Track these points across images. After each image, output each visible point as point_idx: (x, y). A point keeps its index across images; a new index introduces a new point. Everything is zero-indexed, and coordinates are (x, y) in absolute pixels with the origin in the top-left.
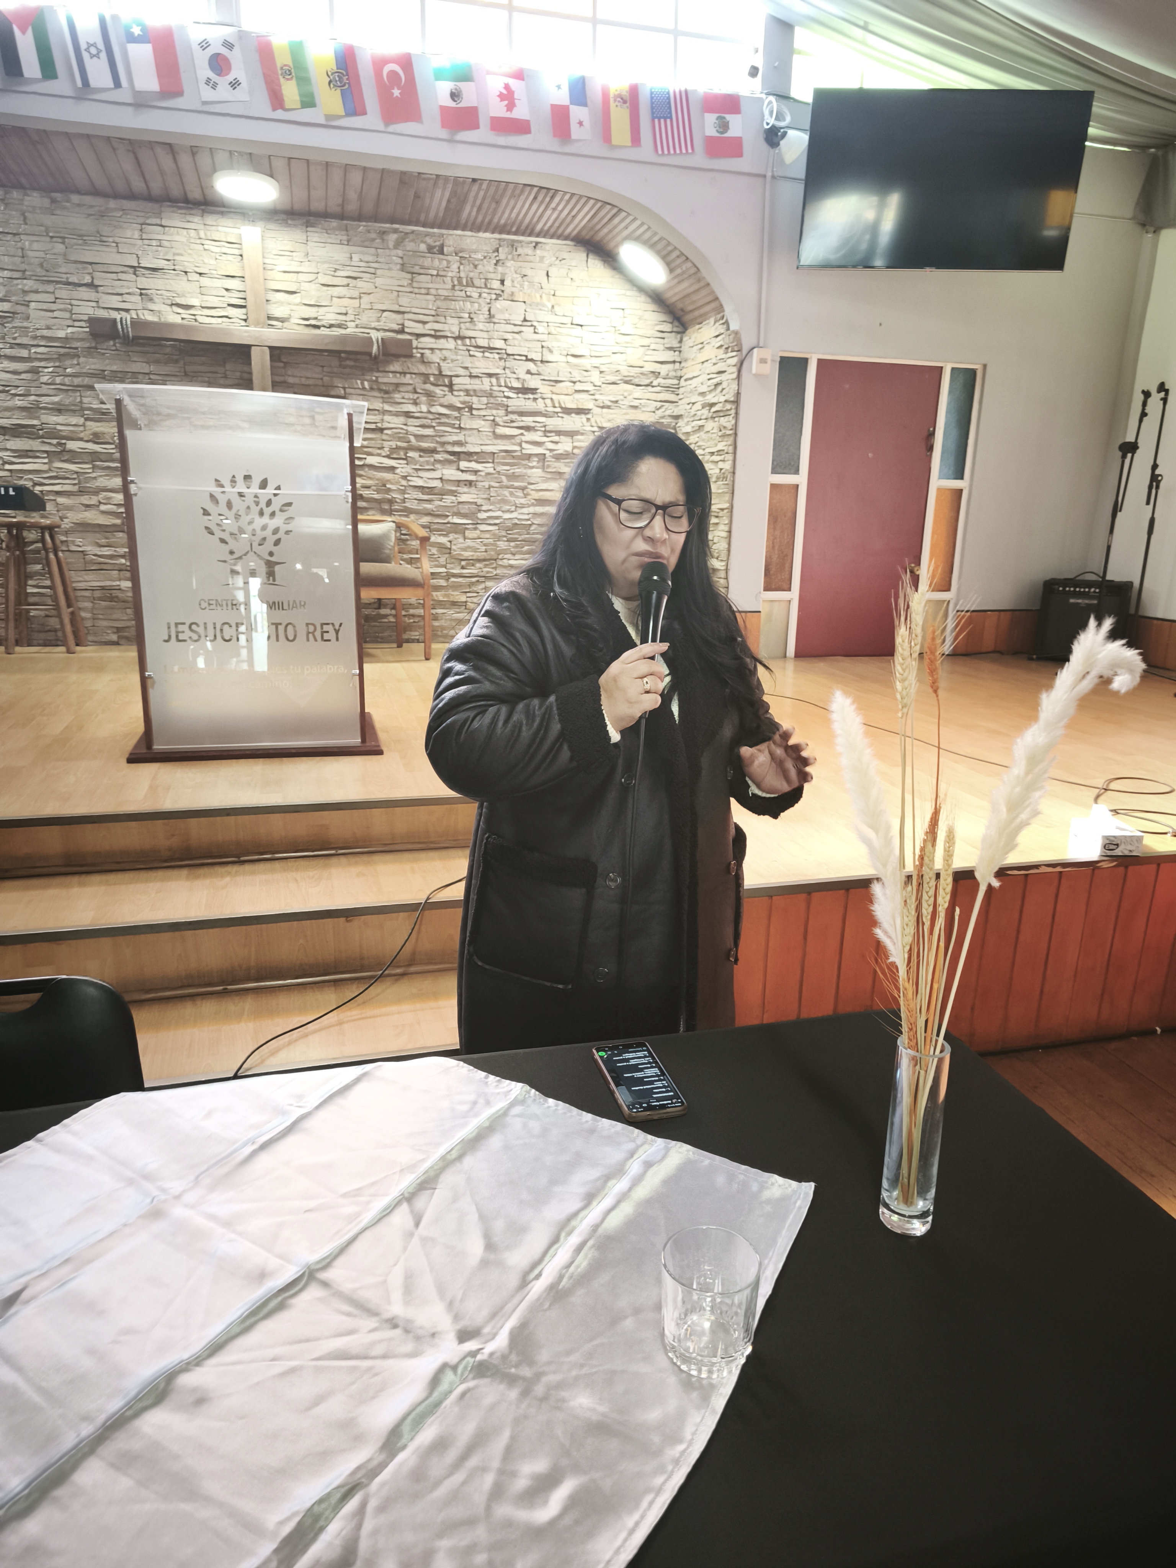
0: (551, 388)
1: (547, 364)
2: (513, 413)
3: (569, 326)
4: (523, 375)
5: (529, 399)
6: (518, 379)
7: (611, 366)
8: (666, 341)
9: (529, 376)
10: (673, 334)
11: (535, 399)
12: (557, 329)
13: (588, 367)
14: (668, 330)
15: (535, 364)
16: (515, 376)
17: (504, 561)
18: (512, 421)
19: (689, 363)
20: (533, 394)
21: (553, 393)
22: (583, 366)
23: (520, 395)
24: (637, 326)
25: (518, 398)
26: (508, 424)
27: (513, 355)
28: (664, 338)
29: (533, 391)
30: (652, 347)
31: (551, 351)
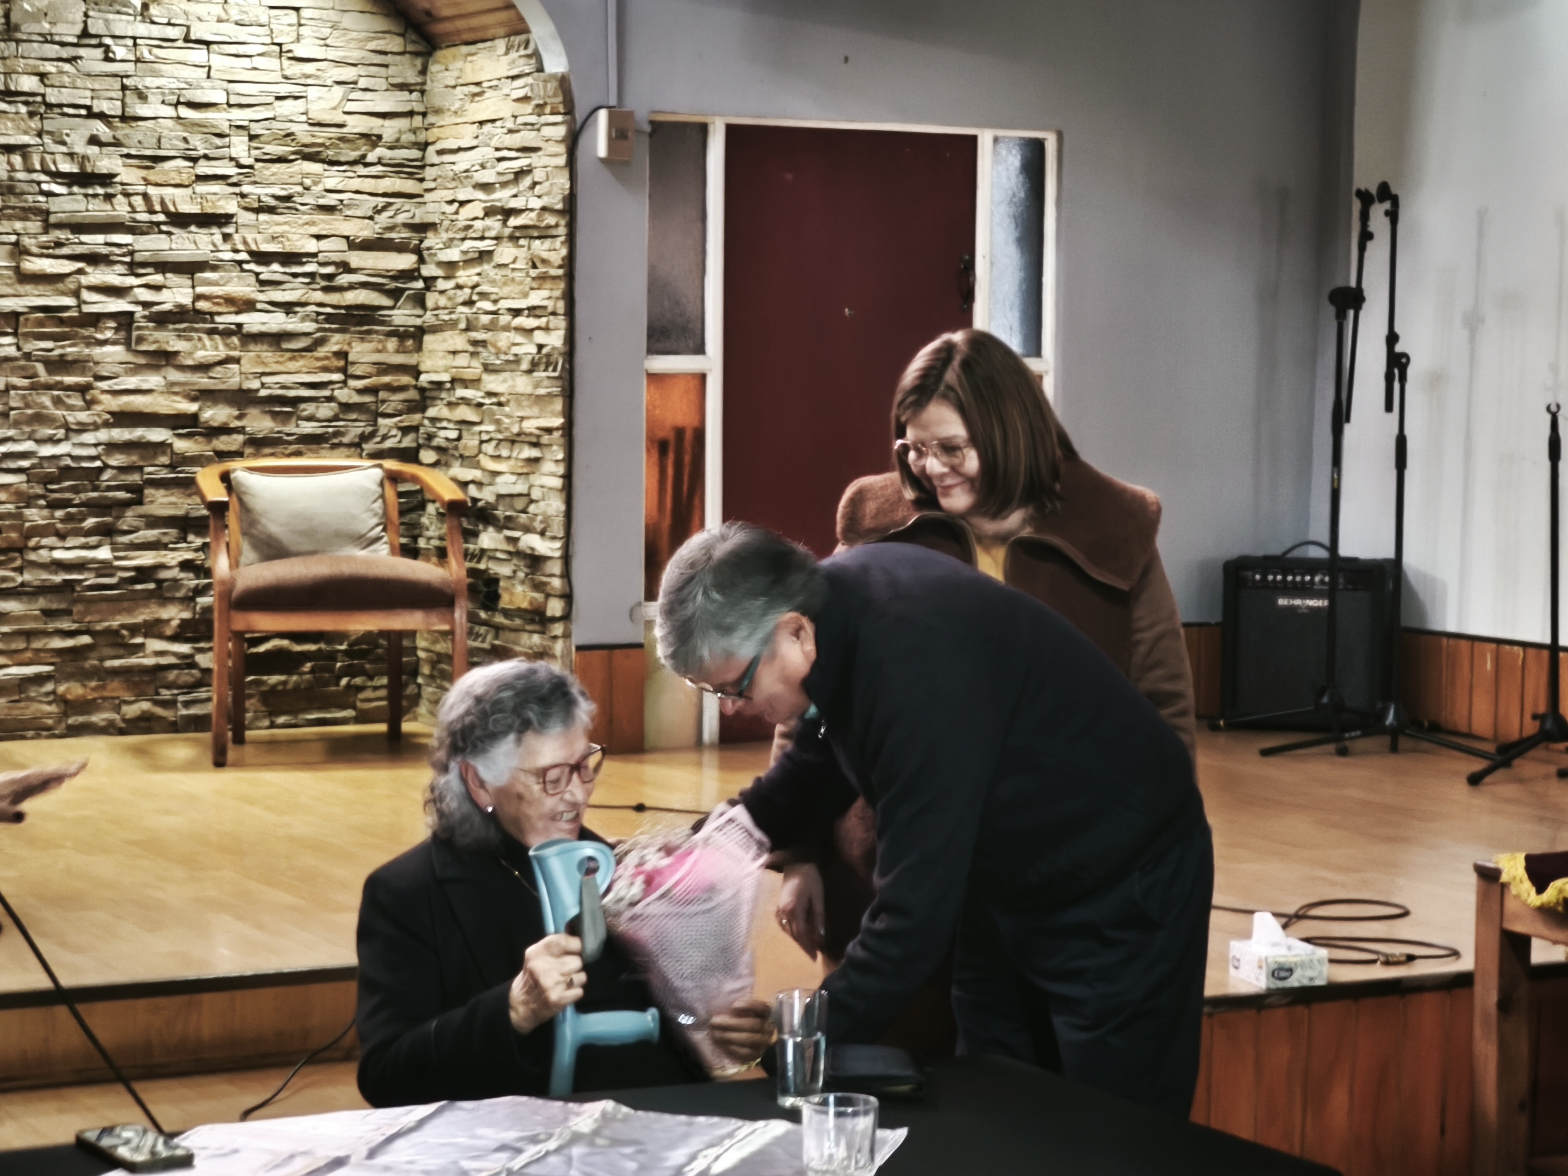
0: (144, 173)
1: (134, 124)
2: (60, 226)
3: (180, 43)
4: (80, 147)
5: (95, 196)
6: (71, 155)
7: (275, 125)
8: (391, 70)
9: (95, 149)
10: (408, 56)
11: (109, 197)
12: (156, 51)
13: (225, 128)
14: (395, 50)
15: (109, 125)
16: (64, 149)
17: (43, 552)
18: (59, 244)
19: (447, 119)
20: (103, 185)
21: (147, 182)
22: (213, 126)
23: (75, 189)
24: (328, 42)
25: (70, 194)
26: (51, 251)
27: (61, 106)
28: (386, 66)
29: (106, 179)
30: (363, 83)
31: (142, 97)
